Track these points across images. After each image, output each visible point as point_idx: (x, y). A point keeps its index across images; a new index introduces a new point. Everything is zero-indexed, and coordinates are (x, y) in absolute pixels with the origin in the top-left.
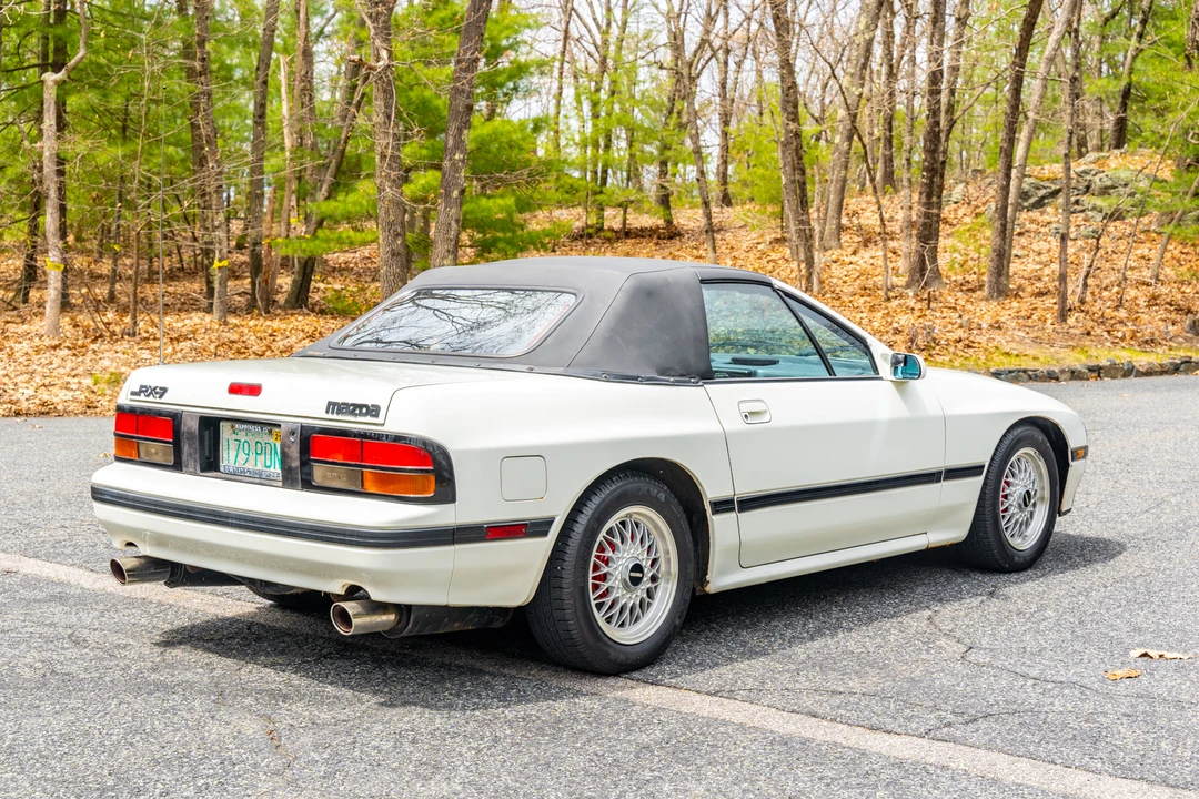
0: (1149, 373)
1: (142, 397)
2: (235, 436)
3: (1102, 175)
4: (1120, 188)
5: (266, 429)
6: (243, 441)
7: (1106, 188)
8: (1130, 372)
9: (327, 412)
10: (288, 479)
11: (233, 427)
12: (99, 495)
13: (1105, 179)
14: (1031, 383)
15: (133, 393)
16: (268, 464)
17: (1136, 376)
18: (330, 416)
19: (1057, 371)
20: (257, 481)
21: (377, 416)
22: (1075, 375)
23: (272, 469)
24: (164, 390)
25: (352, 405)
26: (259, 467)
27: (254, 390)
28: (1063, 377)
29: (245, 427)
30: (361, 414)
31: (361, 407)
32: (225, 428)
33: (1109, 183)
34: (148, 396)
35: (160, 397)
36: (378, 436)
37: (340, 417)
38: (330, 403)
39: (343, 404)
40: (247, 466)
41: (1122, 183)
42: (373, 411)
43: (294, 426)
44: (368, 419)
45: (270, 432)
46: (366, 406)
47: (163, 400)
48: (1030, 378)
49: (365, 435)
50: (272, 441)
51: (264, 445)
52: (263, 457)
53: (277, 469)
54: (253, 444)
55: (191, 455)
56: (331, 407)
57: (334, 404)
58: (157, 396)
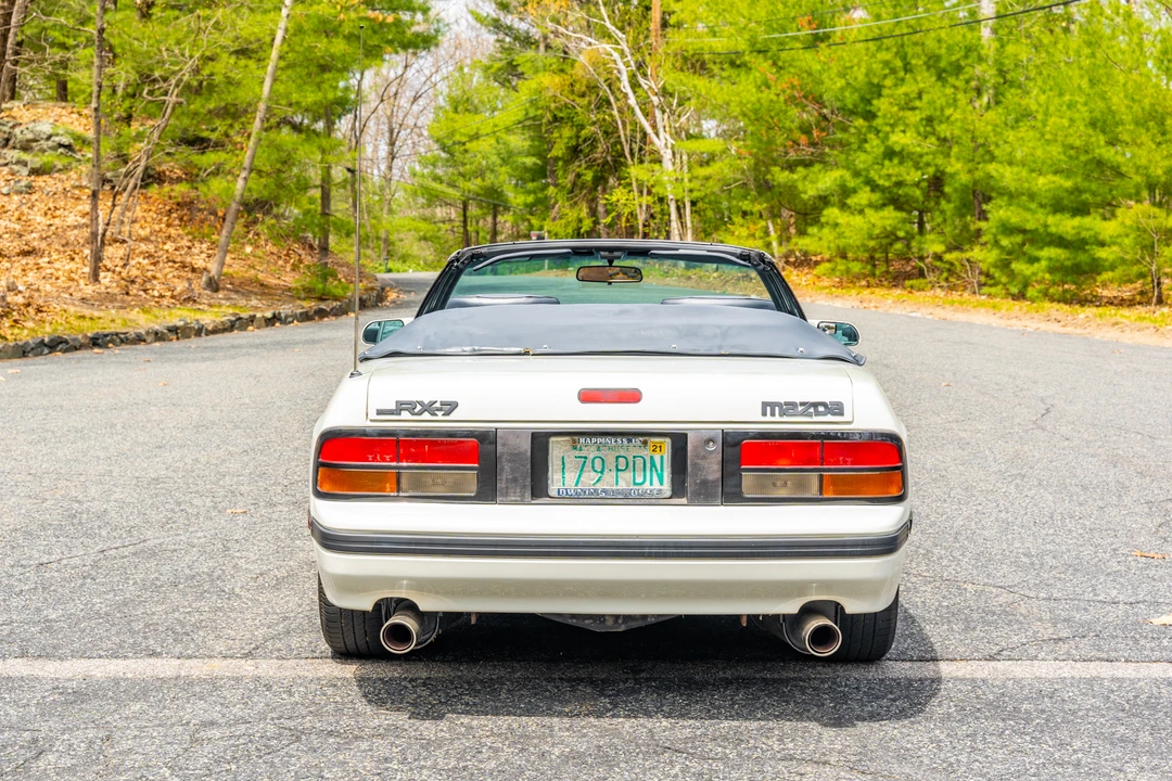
0: (215, 331)
1: (405, 415)
2: (577, 453)
3: (21, 128)
4: (42, 142)
5: (638, 441)
6: (591, 456)
7: (29, 141)
8: (201, 331)
9: (764, 414)
10: (699, 494)
11: (574, 442)
13: (26, 131)
14: (124, 346)
15: (380, 412)
16: (639, 480)
17: (207, 335)
18: (769, 418)
19: (143, 333)
20: (621, 501)
21: (842, 414)
22: (159, 336)
23: (647, 485)
24: (451, 407)
25: (802, 404)
26: (622, 485)
27: (632, 397)
28: (149, 339)
29: (594, 440)
30: (818, 414)
31: (815, 405)
32: (557, 449)
33: (30, 136)
34: (420, 413)
35: (447, 414)
36: (844, 435)
37: (785, 419)
38: (765, 405)
39: (786, 404)
40: (599, 487)
41: (45, 137)
42: (836, 409)
43: (712, 434)
44: (829, 418)
45: (645, 443)
46: (824, 404)
47: (453, 416)
48: (122, 341)
49: (827, 436)
50: (647, 453)
51: (631, 459)
52: (628, 475)
53: (656, 485)
54: (610, 460)
55: (515, 480)
56: (768, 408)
57: (773, 405)
58: (440, 414)
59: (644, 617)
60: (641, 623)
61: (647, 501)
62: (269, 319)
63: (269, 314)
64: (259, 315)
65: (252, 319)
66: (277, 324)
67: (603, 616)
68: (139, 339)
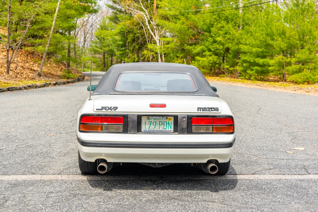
0: (40, 87)
1: (104, 110)
2: (149, 121)
5: (165, 117)
6: (153, 121)
8: (37, 87)
9: (198, 111)
10: (181, 131)
11: (148, 118)
12: (84, 143)
14: (16, 91)
15: (97, 110)
16: (165, 128)
17: (38, 88)
18: (199, 112)
19: (21, 87)
20: (160, 133)
21: (218, 111)
22: (25, 88)
23: (167, 129)
24: (116, 108)
25: (208, 108)
26: (161, 129)
27: (164, 106)
28: (23, 89)
29: (153, 117)
30: (212, 111)
31: (211, 108)
32: (144, 119)
34: (108, 110)
35: (115, 110)
36: (220, 116)
37: (204, 112)
39: (204, 108)
40: (155, 129)
42: (217, 109)
43: (185, 116)
44: (215, 112)
45: (167, 118)
46: (214, 108)
47: (116, 111)
48: (16, 89)
49: (215, 116)
50: (167, 121)
51: (163, 122)
52: (163, 126)
53: (170, 129)
54: (158, 122)
55: (133, 128)
56: (199, 109)
57: (200, 108)
58: (113, 110)
59: (166, 164)
60: (165, 165)
61: (167, 133)
62: (55, 84)
63: (54, 83)
64: (52, 83)
65: (50, 84)
66: (57, 85)
67: (155, 163)
68: (20, 89)
